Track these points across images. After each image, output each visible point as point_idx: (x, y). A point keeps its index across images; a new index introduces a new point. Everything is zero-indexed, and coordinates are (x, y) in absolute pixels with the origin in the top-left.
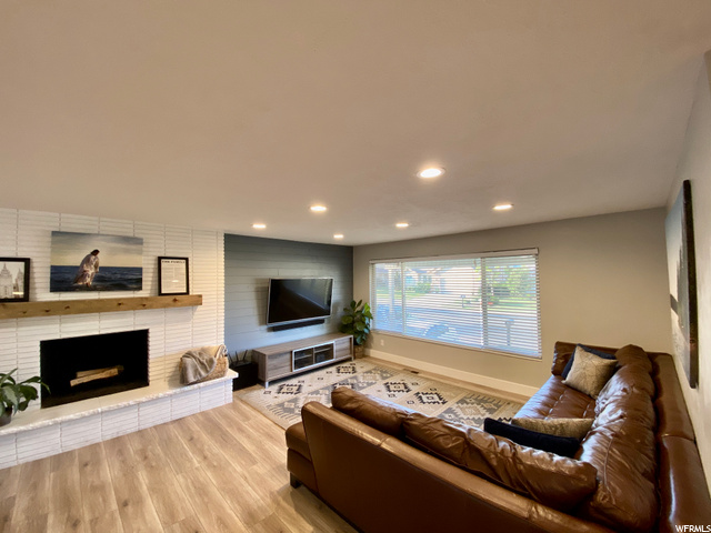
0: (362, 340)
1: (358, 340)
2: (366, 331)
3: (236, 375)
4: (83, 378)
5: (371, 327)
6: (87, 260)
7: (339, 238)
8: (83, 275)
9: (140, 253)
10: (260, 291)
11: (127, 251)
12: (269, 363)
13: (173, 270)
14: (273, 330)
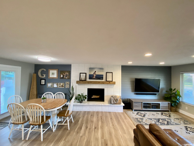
0: (175, 105)
1: (172, 104)
2: (177, 101)
3: (124, 105)
4: (94, 97)
5: (180, 100)
6: (94, 73)
7: (162, 63)
8: (94, 76)
9: (103, 71)
10: (132, 82)
11: (100, 71)
12: (134, 104)
13: (109, 75)
14: (137, 94)
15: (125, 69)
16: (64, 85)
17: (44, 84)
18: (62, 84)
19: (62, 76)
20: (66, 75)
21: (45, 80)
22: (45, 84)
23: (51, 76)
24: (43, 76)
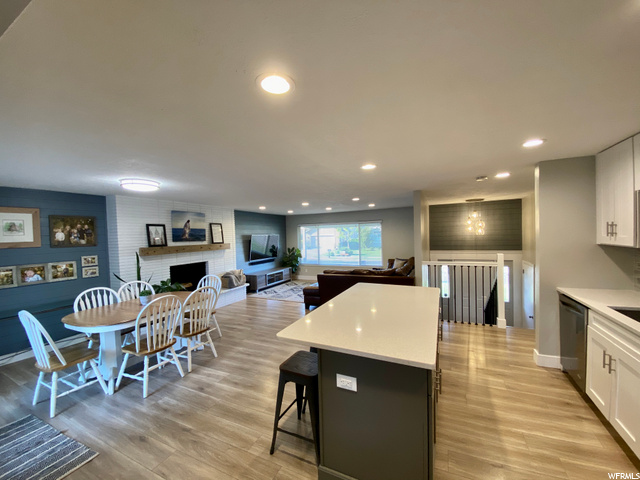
0: (296, 270)
1: (293, 270)
2: (298, 265)
3: (247, 285)
6: (186, 226)
8: (185, 233)
9: (204, 221)
10: (244, 242)
11: (200, 220)
12: (258, 280)
13: (216, 230)
14: (252, 264)
16: (75, 269)
18: (63, 266)
19: (60, 236)
20: (81, 232)
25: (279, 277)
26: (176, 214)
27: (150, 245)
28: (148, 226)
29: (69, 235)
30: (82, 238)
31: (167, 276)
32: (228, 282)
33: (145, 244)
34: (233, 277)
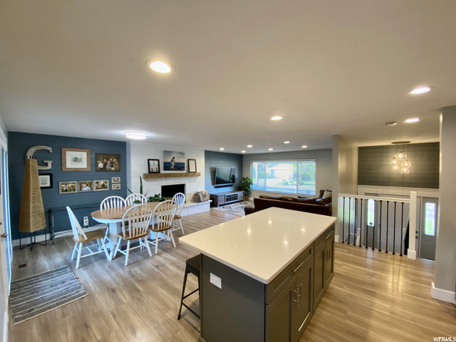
1: (246, 193)
2: (249, 190)
3: (211, 201)
5: (251, 188)
6: (172, 160)
8: (171, 165)
9: (184, 158)
10: (211, 172)
11: (181, 157)
12: (219, 198)
13: (192, 163)
14: (216, 187)
15: (209, 155)
16: (108, 184)
17: (48, 185)
18: (102, 182)
19: (101, 165)
20: (112, 163)
21: (51, 175)
22: (51, 187)
23: (70, 164)
24: (46, 165)
25: (235, 197)
26: (166, 153)
27: (149, 172)
28: (149, 160)
29: (105, 165)
30: (112, 166)
31: (159, 192)
32: (197, 198)
33: (147, 172)
34: (201, 195)
